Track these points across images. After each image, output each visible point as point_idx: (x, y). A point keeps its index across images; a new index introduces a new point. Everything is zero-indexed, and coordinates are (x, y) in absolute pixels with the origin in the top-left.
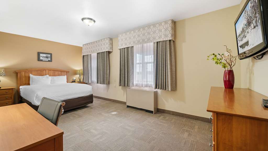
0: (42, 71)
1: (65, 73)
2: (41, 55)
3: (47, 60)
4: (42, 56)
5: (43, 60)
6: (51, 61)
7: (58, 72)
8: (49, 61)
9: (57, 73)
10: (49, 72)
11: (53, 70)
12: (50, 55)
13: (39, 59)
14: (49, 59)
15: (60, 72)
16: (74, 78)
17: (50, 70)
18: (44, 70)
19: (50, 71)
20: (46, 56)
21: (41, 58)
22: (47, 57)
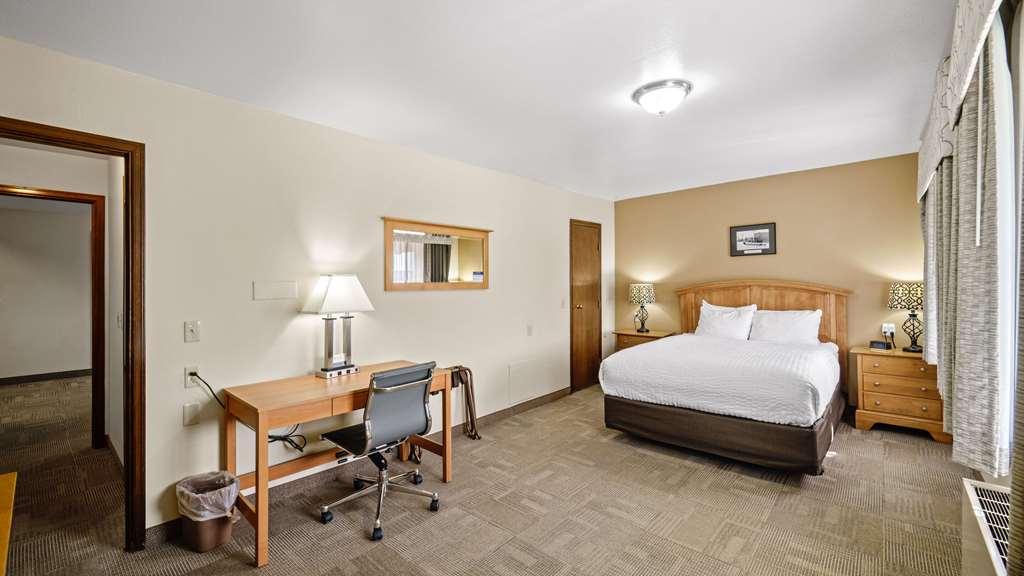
0: (739, 291)
1: (833, 297)
2: (740, 235)
3: (758, 248)
4: (741, 238)
5: (746, 252)
6: (773, 251)
7: (796, 293)
8: (765, 252)
9: (791, 298)
10: (761, 294)
11: (777, 288)
12: (767, 231)
13: (734, 252)
14: (763, 247)
15: (804, 296)
16: (885, 325)
17: (767, 287)
18: (745, 287)
19: (765, 291)
20: (755, 234)
21: (740, 246)
22: (758, 240)
